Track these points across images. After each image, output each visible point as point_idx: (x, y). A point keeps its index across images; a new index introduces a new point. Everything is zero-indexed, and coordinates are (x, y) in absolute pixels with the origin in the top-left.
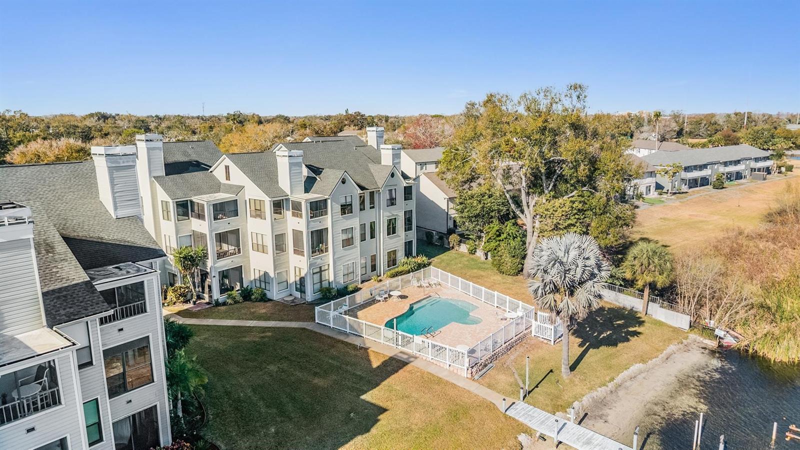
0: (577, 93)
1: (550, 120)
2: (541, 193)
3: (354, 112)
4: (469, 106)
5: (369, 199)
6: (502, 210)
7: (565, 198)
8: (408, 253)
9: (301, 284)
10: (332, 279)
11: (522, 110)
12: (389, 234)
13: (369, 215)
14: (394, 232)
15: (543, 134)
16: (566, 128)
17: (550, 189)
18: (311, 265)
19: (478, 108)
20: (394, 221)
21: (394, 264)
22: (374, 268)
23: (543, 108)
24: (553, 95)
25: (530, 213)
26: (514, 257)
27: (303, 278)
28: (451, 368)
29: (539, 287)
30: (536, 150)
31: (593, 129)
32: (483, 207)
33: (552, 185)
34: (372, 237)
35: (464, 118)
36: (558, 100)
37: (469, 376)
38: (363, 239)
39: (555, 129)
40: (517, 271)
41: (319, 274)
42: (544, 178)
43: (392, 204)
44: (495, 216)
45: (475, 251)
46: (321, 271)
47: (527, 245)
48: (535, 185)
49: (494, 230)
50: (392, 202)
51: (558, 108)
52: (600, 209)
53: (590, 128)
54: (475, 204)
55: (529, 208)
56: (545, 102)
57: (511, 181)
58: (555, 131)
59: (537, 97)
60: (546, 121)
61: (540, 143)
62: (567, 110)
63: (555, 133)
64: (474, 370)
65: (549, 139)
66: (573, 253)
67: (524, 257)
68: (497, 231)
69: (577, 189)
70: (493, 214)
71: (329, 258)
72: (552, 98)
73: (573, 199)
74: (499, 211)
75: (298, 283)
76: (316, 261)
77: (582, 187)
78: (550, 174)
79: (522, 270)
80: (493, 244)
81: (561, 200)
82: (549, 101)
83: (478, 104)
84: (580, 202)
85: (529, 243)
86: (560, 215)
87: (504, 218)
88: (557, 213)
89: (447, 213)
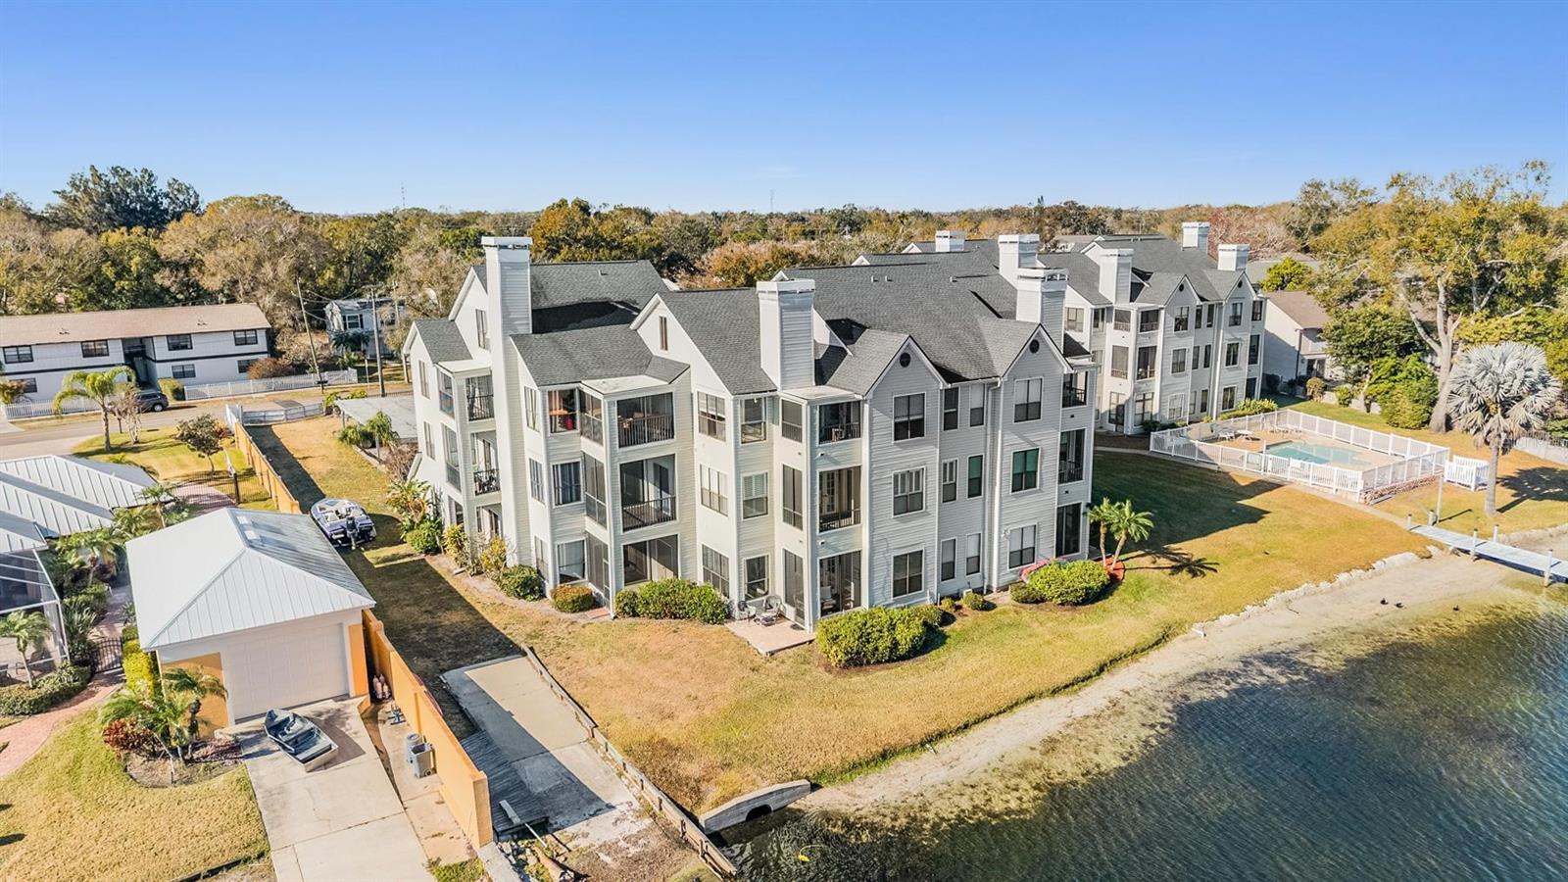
0: (1537, 173)
1: (1491, 211)
2: (1468, 312)
3: (1064, 201)
4: (1309, 189)
5: (1207, 315)
6: (1403, 338)
7: (1507, 317)
8: (1250, 394)
9: (1117, 415)
10: (1155, 410)
11: (1445, 197)
12: (1228, 364)
13: (1206, 336)
14: (1234, 363)
15: (1479, 228)
16: (1516, 220)
17: (1482, 305)
18: (1136, 390)
19: (1327, 192)
20: (1235, 346)
21: (1231, 407)
22: (1204, 408)
23: (1481, 195)
24: (1498, 176)
25: (1448, 341)
26: (1417, 401)
27: (1123, 406)
28: (1338, 493)
29: (1462, 403)
30: (1467, 249)
31: (1558, 222)
32: (1373, 333)
33: (1486, 299)
34: (1207, 365)
35: (1300, 211)
36: (1505, 183)
37: (1362, 501)
38: (1195, 367)
39: (1498, 221)
40: (1420, 422)
41: (1141, 403)
42: (1474, 289)
43: (1236, 324)
44: (1391, 347)
45: (1350, 402)
46: (1144, 400)
47: (1439, 386)
48: (1459, 301)
49: (1387, 366)
50: (1236, 320)
51: (1504, 196)
52: (1559, 331)
53: (1553, 221)
54: (1362, 328)
55: (1446, 333)
56: (1485, 185)
57: (1419, 296)
58: (1497, 224)
59: (1473, 179)
60: (1485, 211)
61: (1473, 240)
62: (1518, 196)
63: (1497, 227)
64: (1368, 496)
65: (1487, 234)
66: (1511, 363)
67: (1433, 403)
68: (1393, 367)
69: (1524, 305)
70: (1388, 343)
71: (1155, 384)
72: (1497, 180)
73: (1518, 319)
74: (1398, 339)
75: (1114, 412)
76: (1140, 385)
77: (1534, 302)
78: (1484, 283)
79: (1428, 422)
80: (1384, 386)
81: (1500, 320)
82: (1490, 185)
83: (1328, 184)
84: (1529, 324)
85: (1444, 384)
86: (1497, 338)
87: (1405, 349)
88: (1491, 337)
89: (1298, 354)
